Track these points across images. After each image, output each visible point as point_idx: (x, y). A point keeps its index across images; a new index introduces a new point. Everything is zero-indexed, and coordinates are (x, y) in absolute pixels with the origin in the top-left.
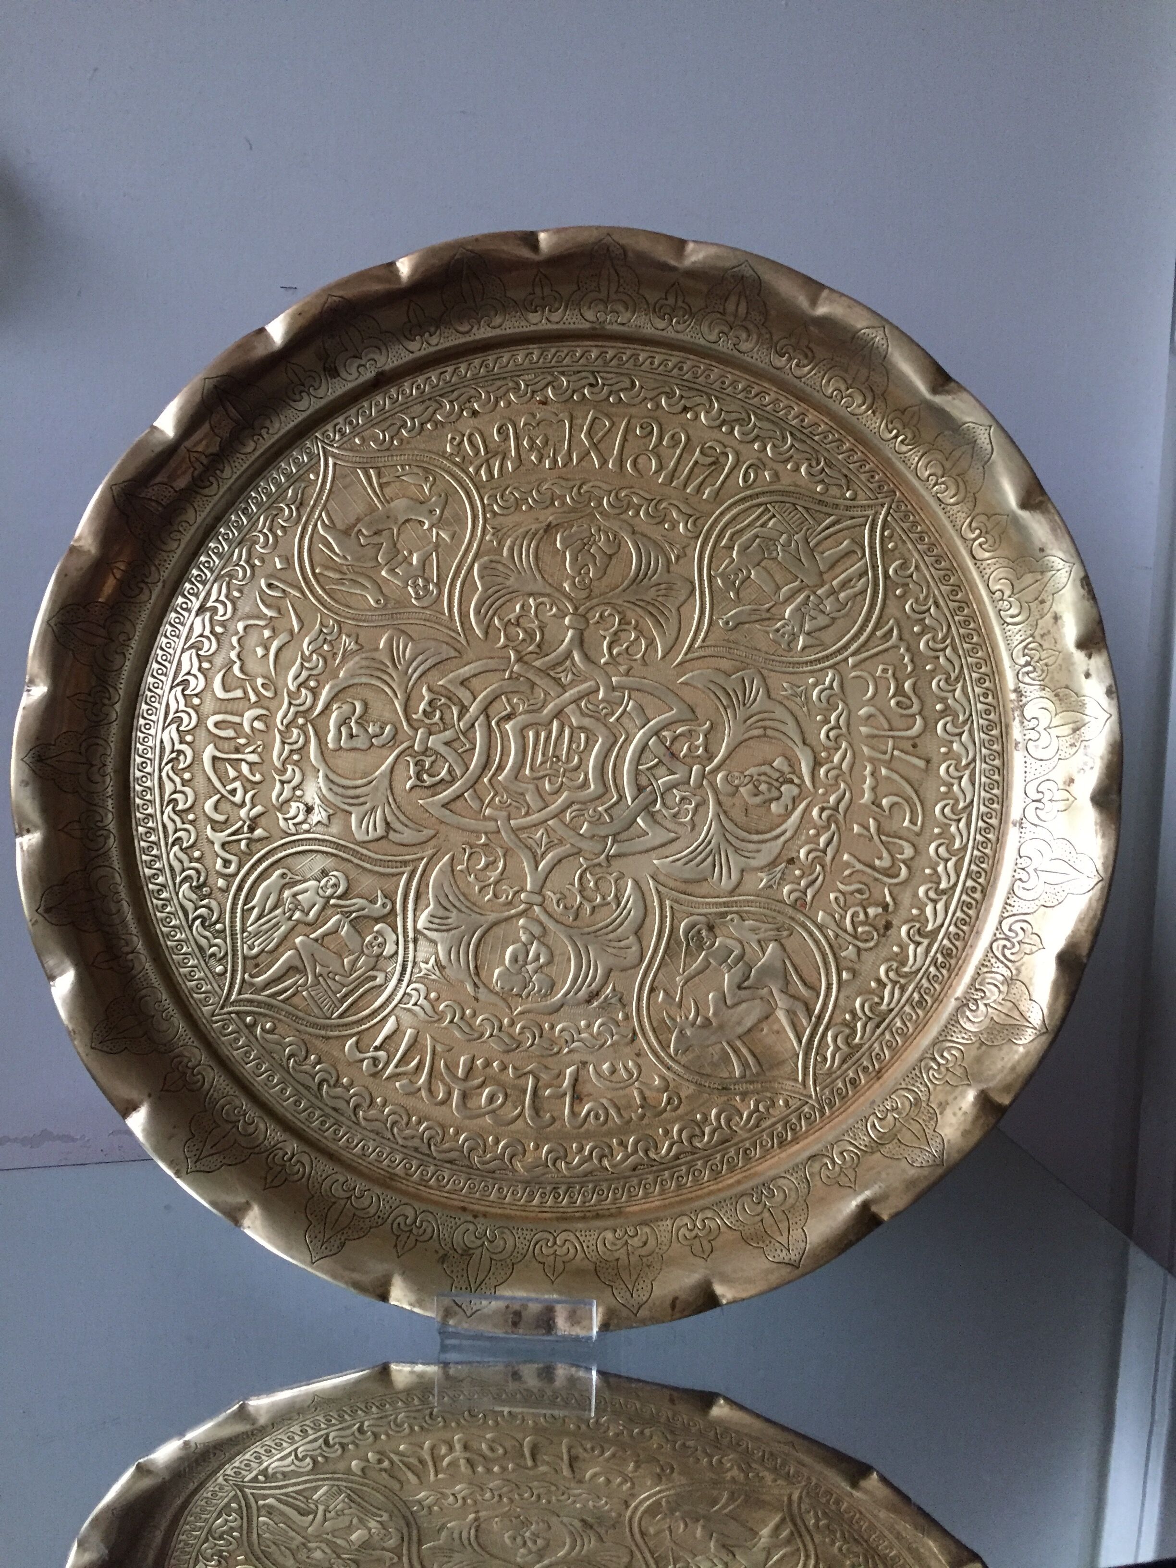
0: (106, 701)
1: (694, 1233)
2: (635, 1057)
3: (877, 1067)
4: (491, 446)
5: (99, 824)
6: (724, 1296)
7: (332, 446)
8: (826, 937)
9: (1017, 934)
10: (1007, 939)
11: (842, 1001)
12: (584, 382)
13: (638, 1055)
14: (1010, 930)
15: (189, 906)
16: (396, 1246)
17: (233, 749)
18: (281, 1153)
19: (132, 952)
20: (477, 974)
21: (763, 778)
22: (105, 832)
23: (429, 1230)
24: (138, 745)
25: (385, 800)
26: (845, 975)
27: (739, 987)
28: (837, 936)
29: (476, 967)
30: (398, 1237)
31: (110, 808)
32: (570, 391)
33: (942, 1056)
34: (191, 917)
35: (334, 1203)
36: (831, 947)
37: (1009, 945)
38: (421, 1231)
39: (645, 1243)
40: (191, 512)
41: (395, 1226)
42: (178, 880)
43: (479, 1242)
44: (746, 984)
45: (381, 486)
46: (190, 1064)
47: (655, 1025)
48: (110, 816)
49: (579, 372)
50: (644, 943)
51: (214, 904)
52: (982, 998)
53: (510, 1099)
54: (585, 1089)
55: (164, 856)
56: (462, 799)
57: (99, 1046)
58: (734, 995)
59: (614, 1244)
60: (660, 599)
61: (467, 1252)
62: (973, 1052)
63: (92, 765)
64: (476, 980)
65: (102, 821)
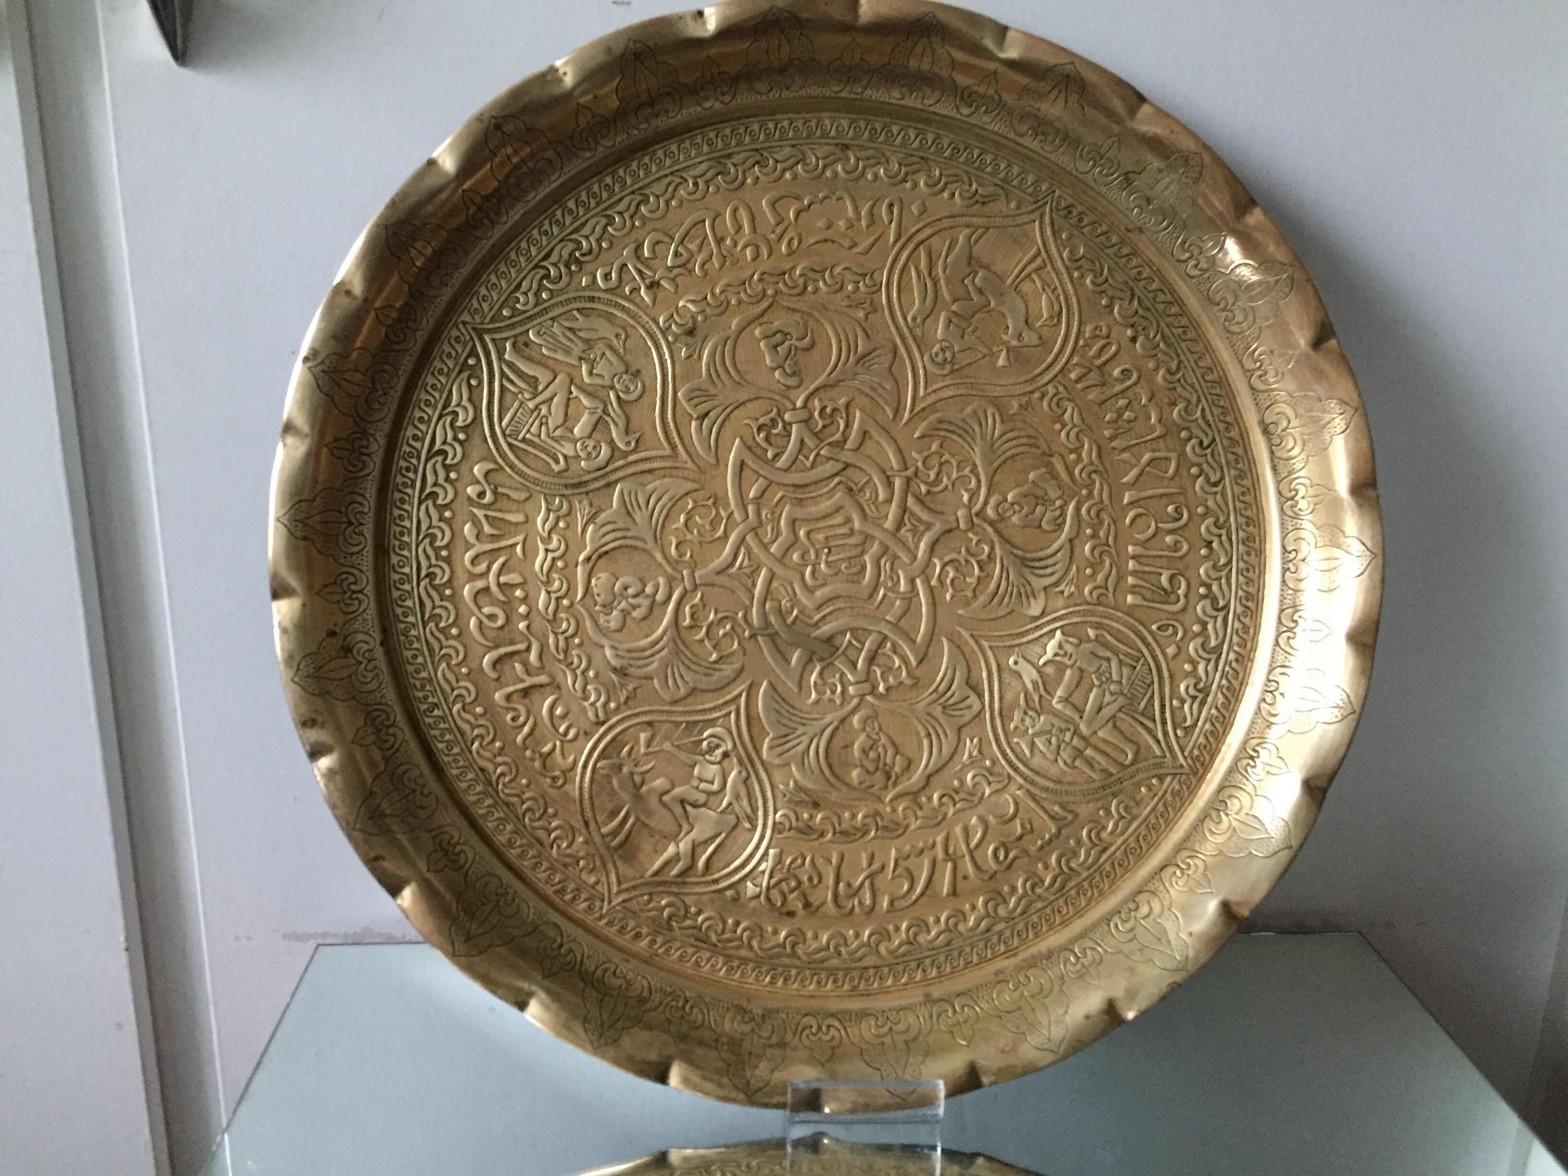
0: (719, 90)
1: (448, 847)
2: (582, 732)
3: (660, 951)
4: (1107, 368)
5: (599, 136)
6: (403, 899)
7: (1051, 211)
8: (759, 864)
9: (827, 1034)
10: (820, 1028)
11: (705, 898)
12: (1202, 436)
13: (586, 733)
14: (829, 1027)
15: (554, 258)
16: (325, 586)
17: (719, 236)
18: (365, 443)
19: (492, 222)
20: (600, 557)
21: (880, 750)
22: (593, 143)
23: (353, 608)
24: (688, 141)
25: (727, 403)
26: (729, 893)
27: (682, 802)
28: (763, 872)
29: (606, 553)
30: (335, 583)
31: (618, 140)
32: (1188, 424)
33: (692, 1007)
34: (544, 263)
35: (340, 512)
36: (751, 871)
37: (814, 1030)
38: (348, 601)
39: (421, 808)
40: (936, 95)
41: (344, 576)
42: (573, 236)
43: (360, 658)
44: (689, 808)
45: (1029, 275)
46: (410, 323)
47: (620, 738)
48: (610, 143)
49: (1209, 425)
50: (689, 700)
51: (565, 279)
52: (758, 1025)
53: (500, 632)
54: (535, 697)
55: (593, 212)
56: (756, 477)
57: (390, 233)
58: (674, 799)
59: (409, 780)
60: (1015, 589)
61: (347, 650)
62: (707, 1035)
63: (652, 106)
64: (594, 558)
65: (602, 137)
